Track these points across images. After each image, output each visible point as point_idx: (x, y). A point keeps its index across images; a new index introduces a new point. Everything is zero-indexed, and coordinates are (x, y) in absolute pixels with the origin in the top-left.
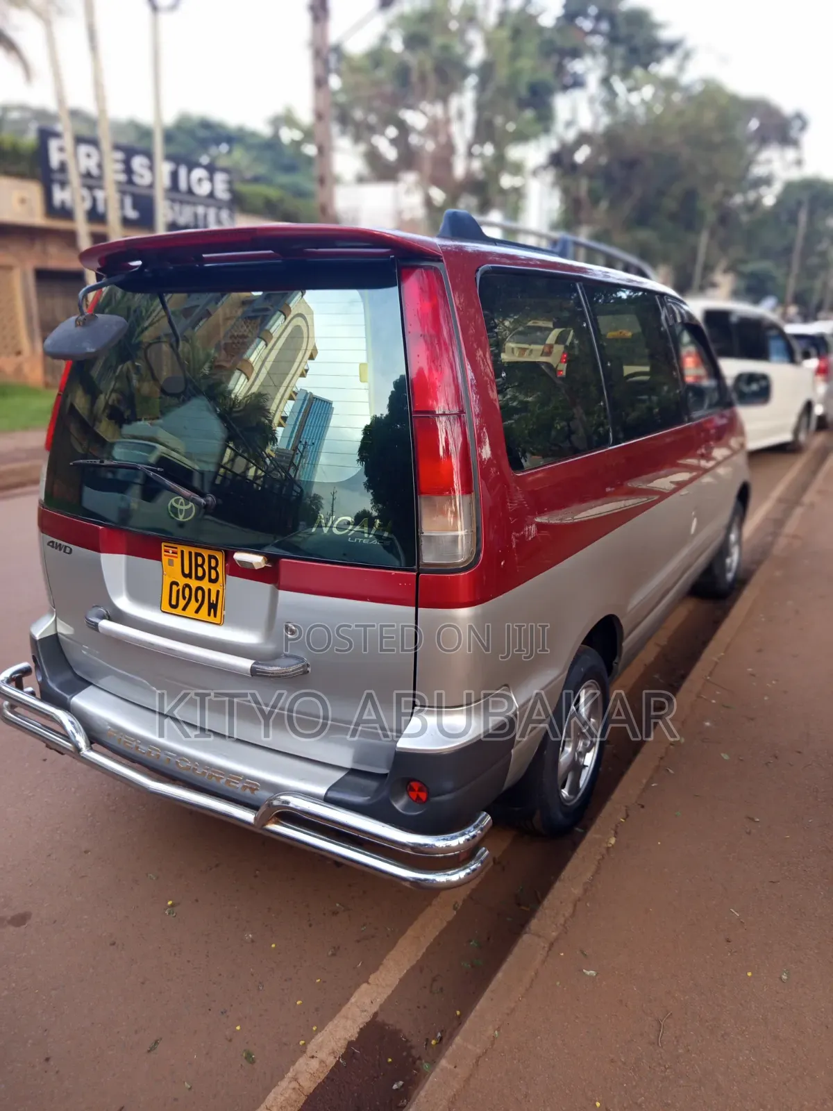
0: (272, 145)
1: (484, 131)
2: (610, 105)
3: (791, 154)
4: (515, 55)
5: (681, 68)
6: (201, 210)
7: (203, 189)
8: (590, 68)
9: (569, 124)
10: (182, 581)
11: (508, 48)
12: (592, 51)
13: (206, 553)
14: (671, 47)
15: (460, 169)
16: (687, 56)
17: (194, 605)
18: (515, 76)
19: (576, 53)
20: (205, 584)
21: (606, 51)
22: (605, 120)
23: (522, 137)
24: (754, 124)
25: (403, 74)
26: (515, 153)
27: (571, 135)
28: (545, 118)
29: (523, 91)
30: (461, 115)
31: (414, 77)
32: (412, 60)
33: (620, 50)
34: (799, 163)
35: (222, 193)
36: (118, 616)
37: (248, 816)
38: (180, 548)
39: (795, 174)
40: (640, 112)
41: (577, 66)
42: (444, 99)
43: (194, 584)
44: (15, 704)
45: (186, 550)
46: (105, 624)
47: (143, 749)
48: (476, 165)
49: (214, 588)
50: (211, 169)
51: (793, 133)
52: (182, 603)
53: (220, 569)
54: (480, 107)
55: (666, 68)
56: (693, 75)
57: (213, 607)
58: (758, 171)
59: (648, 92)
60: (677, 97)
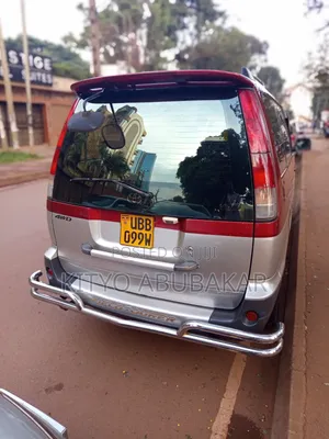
0: (59, 49)
1: (151, 45)
2: (198, 36)
3: (263, 57)
4: (163, 15)
5: (223, 23)
6: (39, 74)
7: (40, 66)
8: (190, 21)
9: (183, 43)
10: (131, 231)
11: (160, 11)
12: (191, 15)
13: (144, 218)
14: (221, 14)
15: (142, 60)
16: (225, 18)
17: (138, 241)
18: (162, 24)
19: (184, 15)
20: (144, 232)
21: (197, 15)
22: (196, 42)
23: (166, 47)
24: (249, 45)
25: (119, 21)
26: (163, 54)
27: (183, 47)
28: (175, 40)
29: (166, 29)
30: (141, 38)
31: (124, 23)
32: (121, 14)
33: (201, 14)
34: (266, 61)
35: (48, 67)
36: (98, 247)
37: (174, 332)
38: (130, 216)
39: (264, 65)
40: (209, 39)
41: (186, 20)
42: (135, 31)
43: (138, 231)
44: (37, 288)
45: (134, 217)
46: (93, 251)
47: (113, 306)
48: (148, 59)
49: (148, 233)
50: (43, 58)
51: (264, 49)
52: (131, 240)
53: (152, 225)
54: (149, 35)
55: (218, 22)
56: (228, 25)
57: (148, 241)
58: (251, 63)
59: (211, 31)
60: (223, 33)
